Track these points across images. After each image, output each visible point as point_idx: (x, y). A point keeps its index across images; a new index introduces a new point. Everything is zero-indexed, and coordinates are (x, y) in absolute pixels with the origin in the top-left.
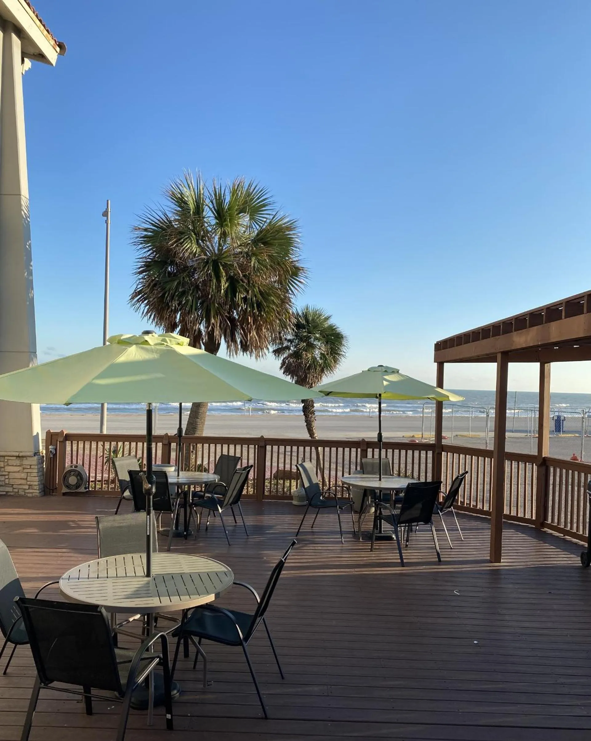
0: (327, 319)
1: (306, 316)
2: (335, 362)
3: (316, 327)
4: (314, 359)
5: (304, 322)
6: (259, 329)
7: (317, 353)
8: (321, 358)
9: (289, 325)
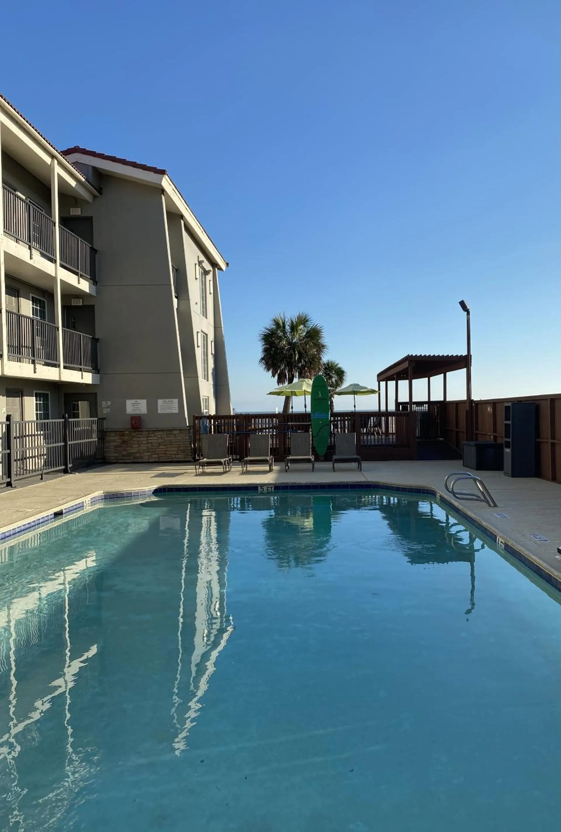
0: (337, 365)
1: (328, 364)
2: (341, 383)
3: (333, 369)
4: (332, 382)
5: (328, 367)
6: (310, 372)
7: (334, 380)
8: (335, 382)
9: (322, 369)
